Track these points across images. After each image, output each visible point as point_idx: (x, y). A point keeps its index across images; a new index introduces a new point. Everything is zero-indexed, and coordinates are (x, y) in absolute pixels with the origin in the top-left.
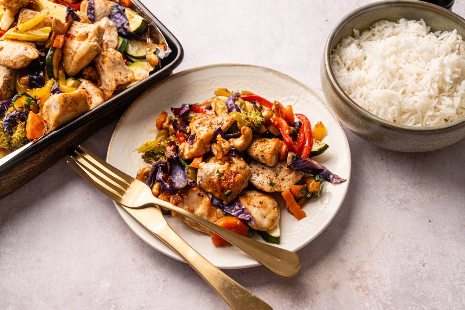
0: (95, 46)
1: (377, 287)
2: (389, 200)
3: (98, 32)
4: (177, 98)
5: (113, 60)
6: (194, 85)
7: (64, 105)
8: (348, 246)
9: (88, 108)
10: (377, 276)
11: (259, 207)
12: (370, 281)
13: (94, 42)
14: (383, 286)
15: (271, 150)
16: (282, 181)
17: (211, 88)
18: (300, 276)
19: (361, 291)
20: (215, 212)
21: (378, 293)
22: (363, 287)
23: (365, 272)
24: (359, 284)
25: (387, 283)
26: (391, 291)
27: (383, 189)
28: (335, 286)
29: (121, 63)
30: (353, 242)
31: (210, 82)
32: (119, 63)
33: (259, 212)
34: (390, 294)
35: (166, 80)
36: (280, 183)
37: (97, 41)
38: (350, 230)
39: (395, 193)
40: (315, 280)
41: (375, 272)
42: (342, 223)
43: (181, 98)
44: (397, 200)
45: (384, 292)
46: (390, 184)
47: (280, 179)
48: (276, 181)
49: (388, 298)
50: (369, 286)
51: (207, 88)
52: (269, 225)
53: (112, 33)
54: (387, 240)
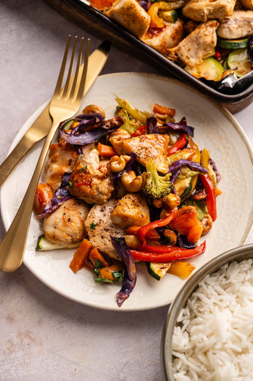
0: (204, 13)
1: (15, 362)
2: (122, 365)
3: (219, 8)
4: (198, 120)
5: (199, 36)
6: (218, 131)
7: (125, 9)
8: (58, 326)
9: (140, 36)
10: (26, 361)
11: (63, 219)
12: (20, 354)
13: (208, 9)
14: (16, 369)
15: (122, 212)
16: (100, 237)
17: (221, 148)
18: (17, 282)
19: (8, 346)
20: (56, 181)
21: (7, 364)
22: (13, 347)
23: (30, 348)
24: (15, 343)
25: (19, 373)
26: (11, 377)
27: (137, 358)
28: (10, 319)
29: (199, 46)
30: (64, 331)
31: (226, 145)
32: (198, 43)
33: (58, 220)
34: (8, 377)
35: (213, 101)
36: (98, 235)
37: (210, 12)
38: (78, 326)
39: (134, 372)
40: (14, 297)
41: (31, 359)
42: (85, 316)
43: (200, 123)
44: (124, 376)
45: (9, 370)
46: (145, 365)
47: (102, 234)
48: (98, 230)
49: (3, 375)
50: (14, 353)
51: (219, 145)
52: (48, 234)
53: (243, 29)
54: (71, 368)
